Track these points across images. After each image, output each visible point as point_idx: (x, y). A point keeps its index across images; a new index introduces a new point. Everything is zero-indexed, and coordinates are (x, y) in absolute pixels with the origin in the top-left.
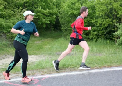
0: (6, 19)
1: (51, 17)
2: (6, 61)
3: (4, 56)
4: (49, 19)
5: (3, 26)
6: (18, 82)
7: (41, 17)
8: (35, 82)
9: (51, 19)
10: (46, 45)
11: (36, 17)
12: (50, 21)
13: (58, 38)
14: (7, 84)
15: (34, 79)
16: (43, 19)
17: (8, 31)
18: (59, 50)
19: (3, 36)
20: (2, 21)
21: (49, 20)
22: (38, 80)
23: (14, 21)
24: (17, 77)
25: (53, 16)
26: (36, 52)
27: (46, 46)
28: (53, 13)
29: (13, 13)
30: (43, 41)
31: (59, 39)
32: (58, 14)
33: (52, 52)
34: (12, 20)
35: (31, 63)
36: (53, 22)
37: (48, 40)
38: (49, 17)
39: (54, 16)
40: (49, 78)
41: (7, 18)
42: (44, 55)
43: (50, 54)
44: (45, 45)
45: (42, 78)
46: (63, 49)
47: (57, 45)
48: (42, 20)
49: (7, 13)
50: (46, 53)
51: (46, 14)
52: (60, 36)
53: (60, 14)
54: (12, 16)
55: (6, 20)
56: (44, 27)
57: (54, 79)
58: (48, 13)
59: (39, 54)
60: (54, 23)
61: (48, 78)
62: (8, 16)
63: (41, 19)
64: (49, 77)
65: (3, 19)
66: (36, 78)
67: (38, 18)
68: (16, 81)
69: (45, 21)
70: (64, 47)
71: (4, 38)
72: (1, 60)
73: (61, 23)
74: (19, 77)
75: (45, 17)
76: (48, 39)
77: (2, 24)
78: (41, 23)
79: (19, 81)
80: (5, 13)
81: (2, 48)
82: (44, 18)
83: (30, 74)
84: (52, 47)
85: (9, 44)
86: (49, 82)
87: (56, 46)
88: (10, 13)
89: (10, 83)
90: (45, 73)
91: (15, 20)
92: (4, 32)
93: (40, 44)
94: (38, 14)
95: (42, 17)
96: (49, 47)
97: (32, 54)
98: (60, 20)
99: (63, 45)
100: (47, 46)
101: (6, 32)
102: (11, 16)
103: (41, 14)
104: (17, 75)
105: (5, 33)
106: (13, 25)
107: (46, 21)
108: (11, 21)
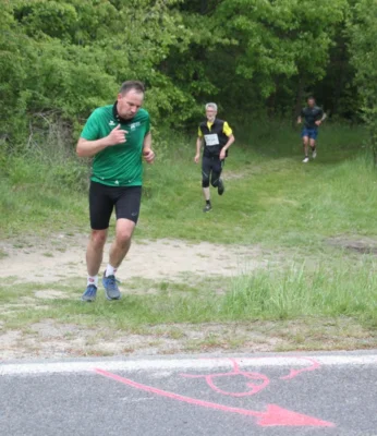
0: (74, 42)
1: (306, 39)
2: (71, 264)
3: (62, 236)
4: (292, 54)
5: (55, 79)
6: (165, 379)
7: (255, 41)
8: (249, 385)
9: (304, 53)
10: (271, 193)
11: (227, 41)
12: (299, 63)
13: (335, 161)
14: (110, 381)
15: (246, 369)
16: (262, 49)
17: (83, 108)
18: (345, 227)
19: (55, 130)
20: (53, 53)
21: (296, 58)
22: (264, 377)
23: (115, 53)
24: (154, 350)
25: (315, 36)
26: (219, 226)
27: (271, 200)
28: (317, 19)
29: (109, 10)
30: (257, 169)
31: (345, 166)
32: (348, 24)
33: (304, 236)
34: (103, 47)
35: (201, 284)
36: (313, 69)
37: (281, 168)
38: (298, 44)
39: (325, 34)
40: (325, 372)
41: (79, 35)
42: (263, 244)
43: (298, 241)
44: (268, 190)
45: (286, 370)
46: (363, 222)
47: (334, 198)
48: (257, 54)
49: (77, 8)
50: (276, 237)
51: (280, 23)
52: (349, 150)
53: (356, 27)
54: (102, 30)
55: (74, 46)
56: (267, 95)
57: (351, 379)
58: (294, 21)
59: (240, 238)
60: (321, 78)
61: (317, 370)
62: (82, 28)
63: (249, 52)
64: (324, 367)
65: (57, 41)
66: (253, 369)
67: (235, 42)
68: (152, 371)
69: (271, 61)
70: (368, 210)
71: (60, 142)
72: (49, 255)
73: (359, 76)
74: (165, 353)
75: (275, 41)
76: (284, 161)
77: (52, 69)
78: (248, 73)
79: (166, 374)
80: (71, 8)
81: (50, 194)
82: (268, 46)
83: (217, 341)
84: (304, 208)
85: (83, 175)
86: (325, 392)
87: (327, 202)
88: (95, 9)
89: (121, 380)
90: (299, 342)
91: (119, 48)
92: (64, 108)
93: (243, 186)
94: (240, 20)
95: (258, 40)
96: (288, 206)
97: (204, 239)
98: (356, 59)
99: (364, 198)
100: (279, 200)
101: (73, 110)
102: (97, 26)
103: (253, 25)
104: (150, 339)
105: (65, 116)
106: (106, 75)
107: (280, 64)
108: (99, 51)
